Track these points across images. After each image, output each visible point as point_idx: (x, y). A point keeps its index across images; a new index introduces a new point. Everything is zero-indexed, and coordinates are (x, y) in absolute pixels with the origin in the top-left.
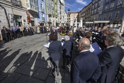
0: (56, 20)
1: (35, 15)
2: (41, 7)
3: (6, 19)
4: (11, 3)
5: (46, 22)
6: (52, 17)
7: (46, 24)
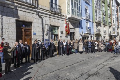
0: (110, 30)
1: (76, 25)
2: (86, 12)
3: (41, 30)
5: (92, 33)
6: (102, 26)
7: (91, 37)
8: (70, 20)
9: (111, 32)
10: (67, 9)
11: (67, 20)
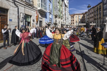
2: (49, 7)
4: (25, 3)
5: (52, 23)
6: (58, 18)
7: (52, 25)
8: (40, 12)
9: (62, 22)
10: (37, 3)
11: (37, 12)
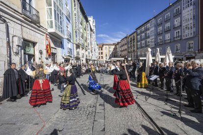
0: (86, 53)
1: (58, 44)
2: (67, 30)
4: (23, 16)
5: (73, 56)
8: (51, 36)
9: (87, 56)
10: (47, 20)
11: (47, 36)
